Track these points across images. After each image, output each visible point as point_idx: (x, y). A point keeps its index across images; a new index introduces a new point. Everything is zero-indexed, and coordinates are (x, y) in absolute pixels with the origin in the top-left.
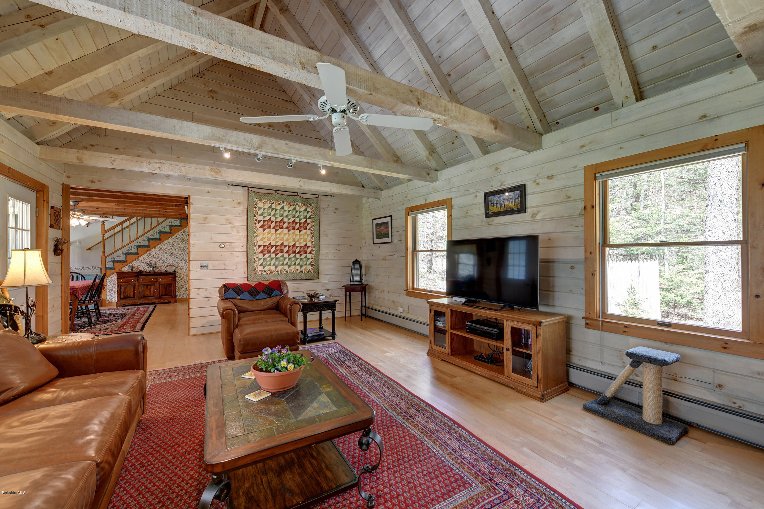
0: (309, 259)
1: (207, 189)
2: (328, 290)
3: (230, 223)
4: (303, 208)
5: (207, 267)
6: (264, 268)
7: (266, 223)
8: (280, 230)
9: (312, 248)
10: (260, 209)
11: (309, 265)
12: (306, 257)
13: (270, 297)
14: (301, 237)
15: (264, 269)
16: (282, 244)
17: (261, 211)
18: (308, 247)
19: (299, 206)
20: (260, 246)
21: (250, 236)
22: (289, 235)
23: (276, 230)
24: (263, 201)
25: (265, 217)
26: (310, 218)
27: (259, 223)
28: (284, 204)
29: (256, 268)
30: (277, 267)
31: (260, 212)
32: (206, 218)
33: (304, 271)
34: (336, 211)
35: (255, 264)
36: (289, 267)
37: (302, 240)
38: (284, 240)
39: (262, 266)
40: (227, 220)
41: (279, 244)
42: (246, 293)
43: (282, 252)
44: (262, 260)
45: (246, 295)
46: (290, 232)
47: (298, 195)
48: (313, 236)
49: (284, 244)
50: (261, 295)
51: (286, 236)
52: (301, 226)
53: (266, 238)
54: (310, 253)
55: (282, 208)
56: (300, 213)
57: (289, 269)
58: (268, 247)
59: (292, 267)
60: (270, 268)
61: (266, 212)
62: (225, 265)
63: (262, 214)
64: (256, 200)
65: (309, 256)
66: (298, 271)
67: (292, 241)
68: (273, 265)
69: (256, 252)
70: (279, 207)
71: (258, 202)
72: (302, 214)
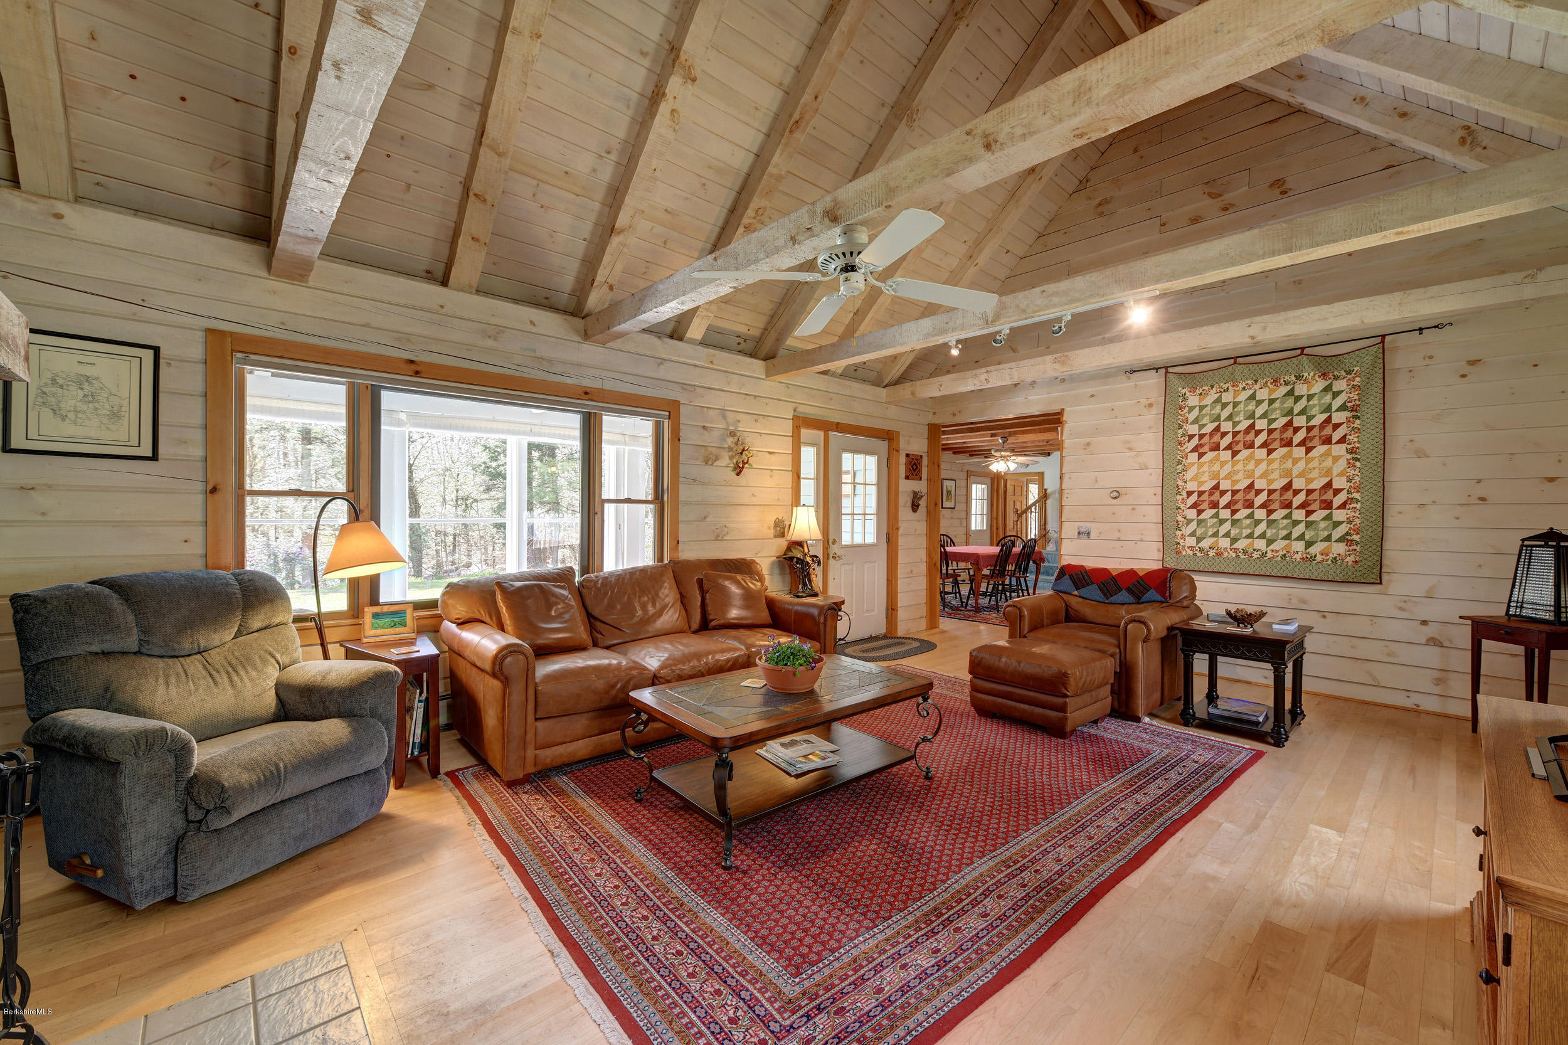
0: (1337, 524)
1: (1089, 390)
2: (1424, 623)
3: (1130, 449)
4: (1319, 385)
5: (1089, 534)
6: (1198, 543)
7: (1206, 440)
8: (1245, 453)
9: (1349, 492)
10: (1191, 409)
11: (1339, 540)
12: (1328, 517)
13: (1138, 603)
14: (1311, 466)
15: (1200, 545)
16: (1251, 486)
17: (1196, 412)
18: (1337, 492)
19: (1306, 381)
20: (1190, 494)
21: (1171, 470)
22: (1270, 463)
23: (1235, 454)
24: (1198, 392)
25: (1204, 426)
26: (1343, 408)
27: (1189, 441)
28: (1257, 387)
29: (1181, 541)
30: (1234, 541)
31: (1192, 417)
32: (1088, 444)
33: (1319, 558)
34: (1468, 369)
35: (1178, 533)
36: (1270, 542)
37: (1317, 471)
38: (1257, 474)
39: (1194, 539)
40: (1126, 442)
41: (1242, 485)
42: (1095, 586)
43: (1250, 504)
44: (1194, 525)
45: (1093, 591)
46: (1274, 455)
47: (1302, 353)
48: (1357, 460)
49: (1257, 486)
50: (1124, 596)
51: (1263, 466)
52: (1311, 434)
53: (1207, 474)
54: (1343, 506)
55: (1252, 397)
56: (1308, 400)
57: (1271, 547)
58: (1211, 494)
59: (1279, 545)
60: (1217, 542)
61: (1206, 415)
62: (1119, 531)
63: (1195, 421)
64: (1183, 391)
65: (1339, 515)
66: (1298, 557)
67: (1281, 477)
68: (1224, 536)
69: (1182, 506)
70: (1243, 396)
71: (1188, 394)
72: (1315, 401)
